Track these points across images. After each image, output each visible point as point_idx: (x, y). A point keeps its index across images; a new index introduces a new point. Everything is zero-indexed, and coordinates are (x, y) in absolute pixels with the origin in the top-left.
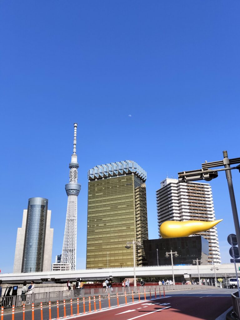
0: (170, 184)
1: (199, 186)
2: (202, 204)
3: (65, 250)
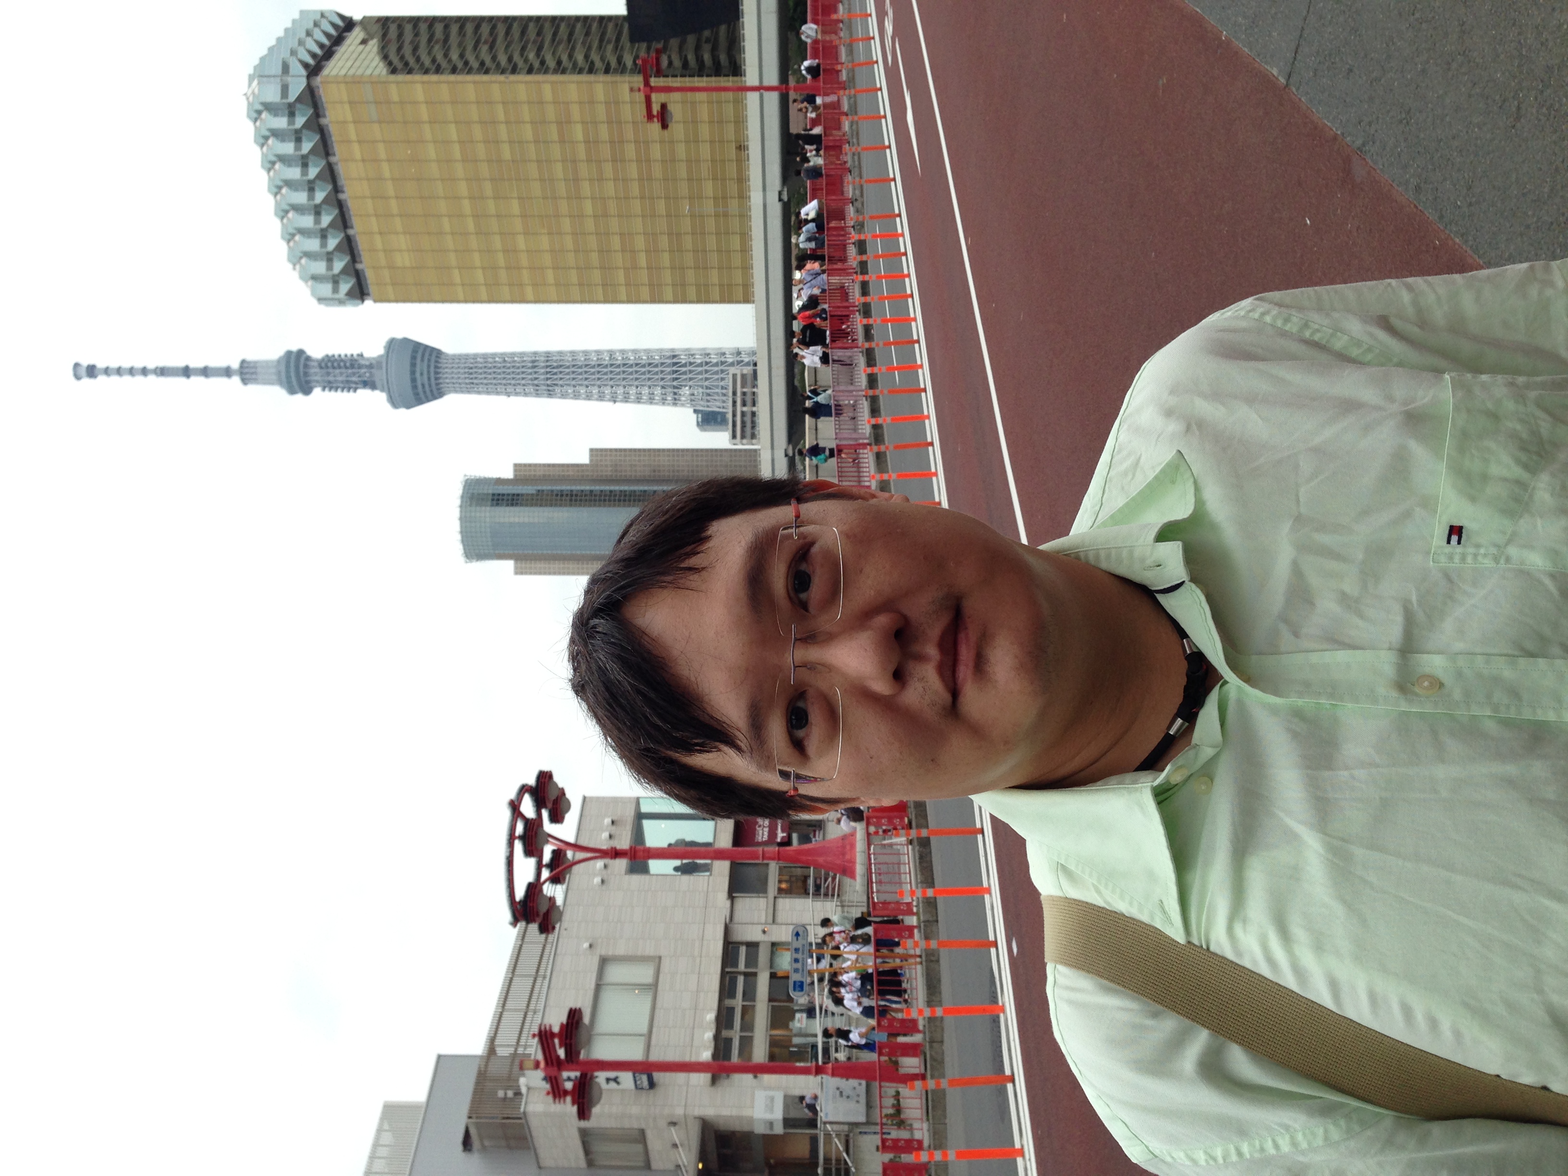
3: (675, 394)
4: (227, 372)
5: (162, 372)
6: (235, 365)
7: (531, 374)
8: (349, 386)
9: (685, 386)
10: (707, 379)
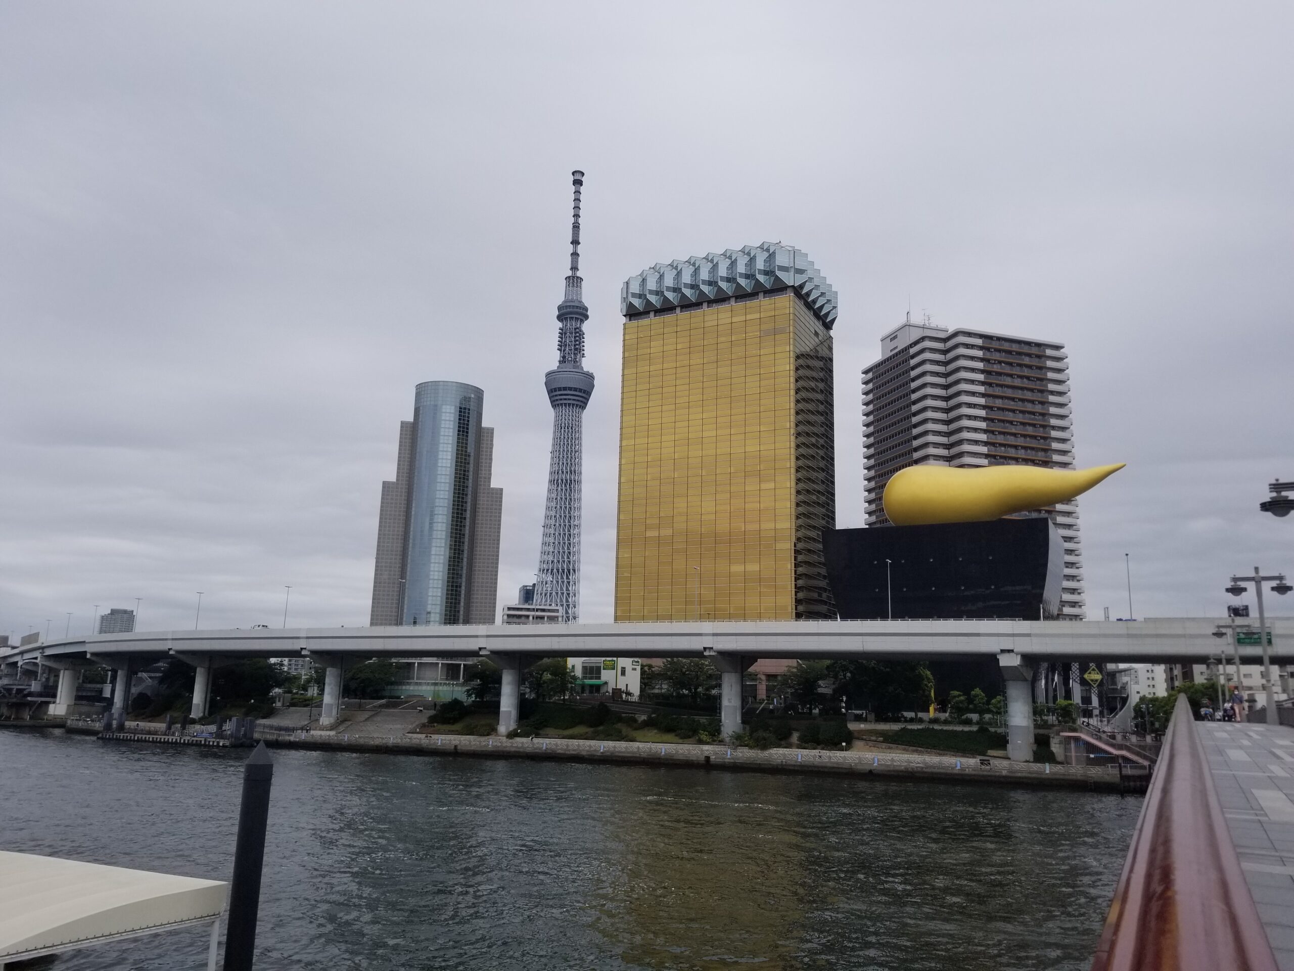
0: (923, 339)
1: (1026, 349)
2: (1033, 413)
3: (548, 570)
4: (574, 268)
5: (576, 227)
6: (579, 274)
7: (566, 469)
8: (562, 346)
9: (553, 578)
10: (557, 593)
